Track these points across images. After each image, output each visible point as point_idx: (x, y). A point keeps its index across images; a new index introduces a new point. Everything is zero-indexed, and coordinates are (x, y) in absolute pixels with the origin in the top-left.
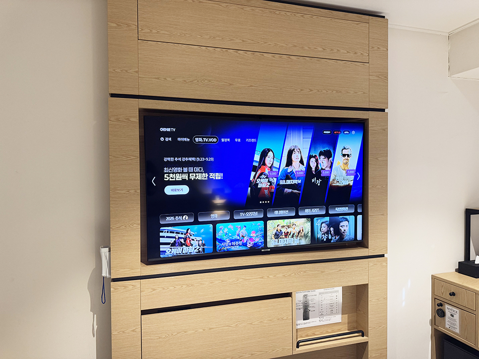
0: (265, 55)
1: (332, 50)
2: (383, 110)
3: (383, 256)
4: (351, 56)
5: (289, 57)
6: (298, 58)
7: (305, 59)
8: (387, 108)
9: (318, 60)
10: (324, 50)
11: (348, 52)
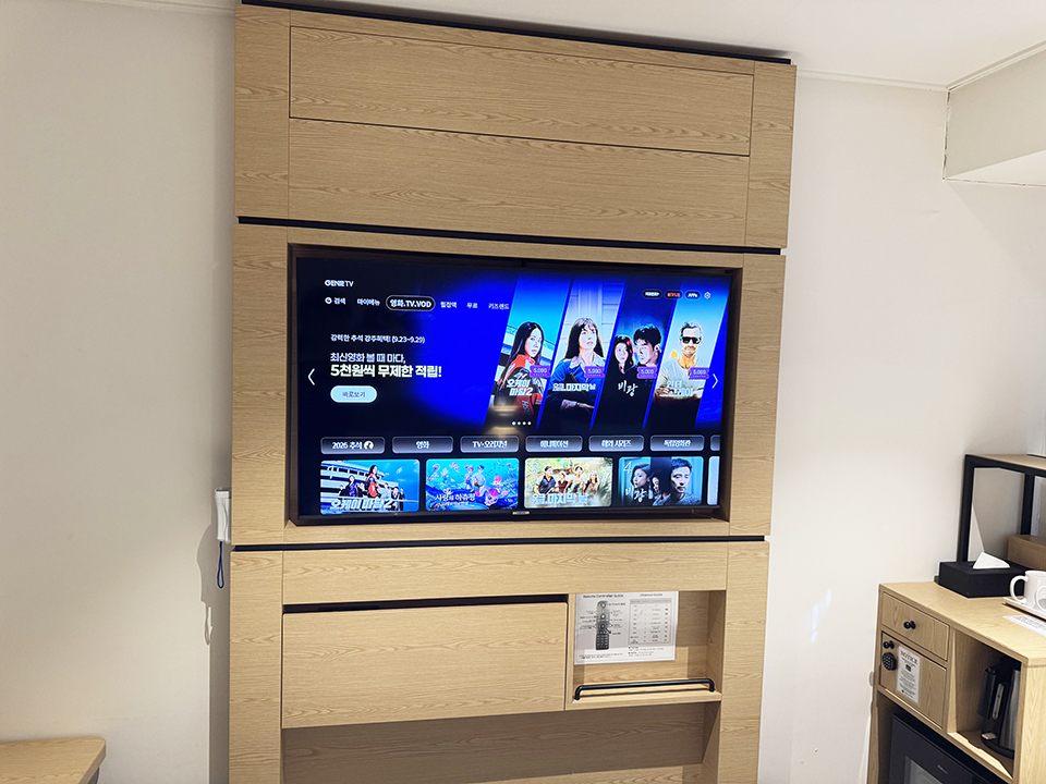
0: (533, 143)
1: (671, 131)
2: (777, 251)
3: (761, 538)
4: (711, 143)
5: (581, 148)
6: (600, 149)
7: (613, 150)
8: (786, 247)
9: (640, 153)
10: (654, 130)
11: (705, 135)
